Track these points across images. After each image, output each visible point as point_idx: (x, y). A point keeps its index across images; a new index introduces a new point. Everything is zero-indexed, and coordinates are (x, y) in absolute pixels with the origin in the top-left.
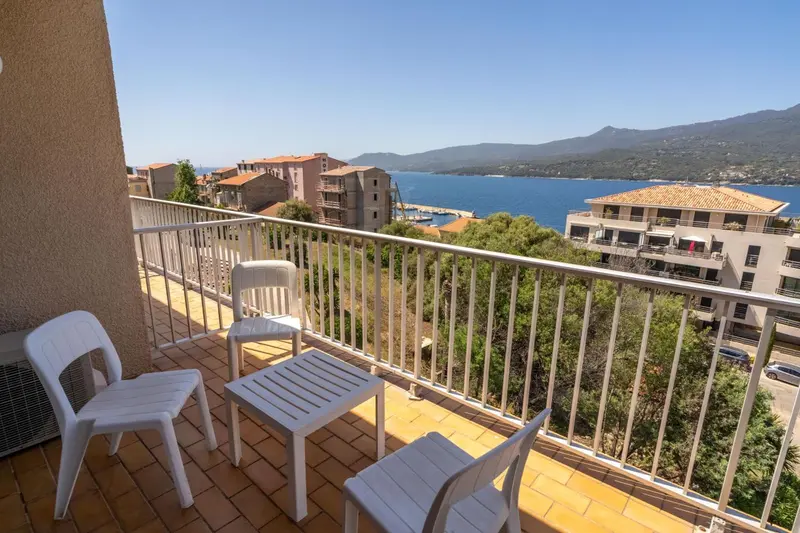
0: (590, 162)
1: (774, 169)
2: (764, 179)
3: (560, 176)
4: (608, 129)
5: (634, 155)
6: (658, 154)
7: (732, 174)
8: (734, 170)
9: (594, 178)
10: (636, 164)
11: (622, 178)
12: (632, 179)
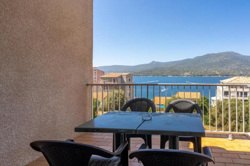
0: (151, 71)
1: (195, 72)
2: (193, 75)
3: (142, 76)
4: (154, 62)
5: (162, 69)
6: (168, 69)
7: (187, 74)
8: (187, 73)
9: (153, 76)
10: (164, 72)
11: (161, 76)
12: (163, 76)
